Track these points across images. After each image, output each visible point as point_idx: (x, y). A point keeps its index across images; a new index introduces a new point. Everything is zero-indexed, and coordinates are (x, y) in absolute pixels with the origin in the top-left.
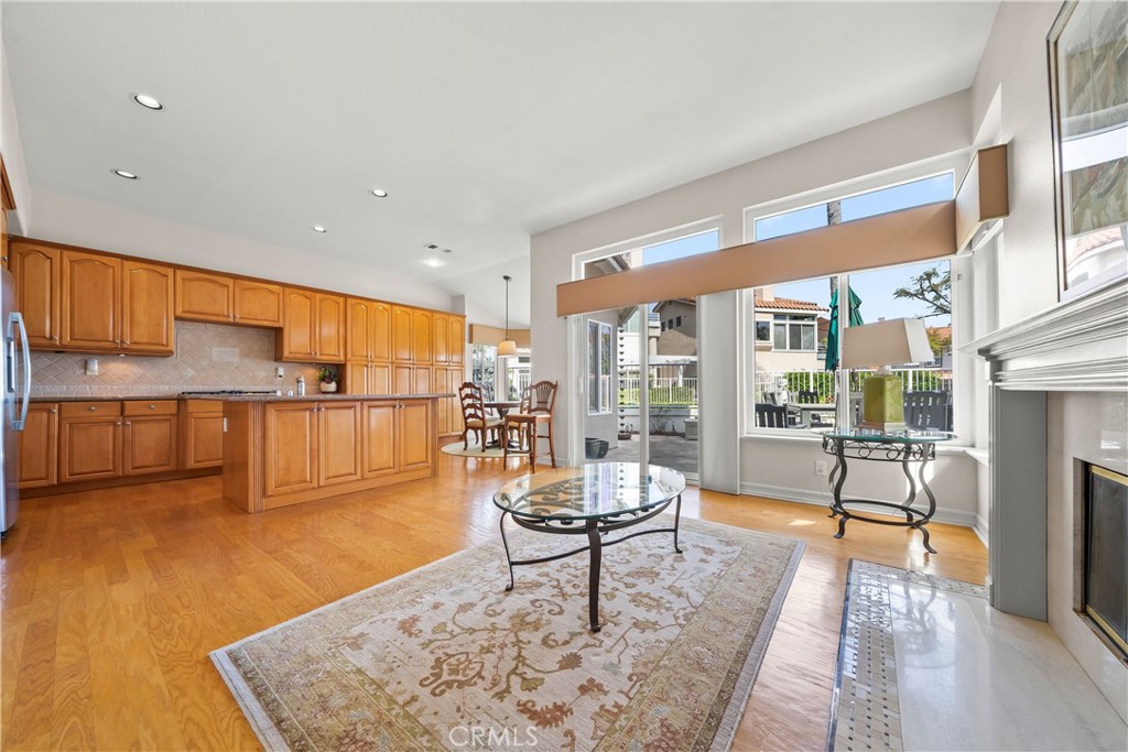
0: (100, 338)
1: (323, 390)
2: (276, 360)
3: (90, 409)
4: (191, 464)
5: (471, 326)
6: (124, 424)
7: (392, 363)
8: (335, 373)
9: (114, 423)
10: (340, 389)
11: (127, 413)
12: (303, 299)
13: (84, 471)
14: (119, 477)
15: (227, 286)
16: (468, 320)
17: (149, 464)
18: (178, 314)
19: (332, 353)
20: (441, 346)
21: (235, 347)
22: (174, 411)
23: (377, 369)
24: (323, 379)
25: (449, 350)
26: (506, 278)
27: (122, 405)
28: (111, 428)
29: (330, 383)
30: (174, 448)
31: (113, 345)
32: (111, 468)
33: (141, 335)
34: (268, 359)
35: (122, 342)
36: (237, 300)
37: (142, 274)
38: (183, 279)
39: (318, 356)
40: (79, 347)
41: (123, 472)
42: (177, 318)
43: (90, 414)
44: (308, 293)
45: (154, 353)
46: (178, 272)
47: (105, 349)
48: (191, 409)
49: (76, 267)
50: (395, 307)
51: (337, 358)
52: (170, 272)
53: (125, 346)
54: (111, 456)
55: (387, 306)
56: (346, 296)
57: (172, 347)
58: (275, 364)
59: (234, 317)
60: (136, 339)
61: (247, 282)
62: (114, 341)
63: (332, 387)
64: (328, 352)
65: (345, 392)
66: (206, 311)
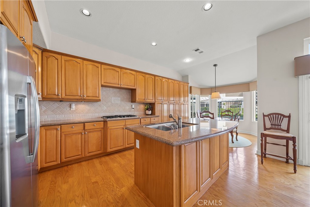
0: (75, 95)
1: (147, 114)
2: (132, 102)
3: (72, 127)
4: (109, 150)
5: (191, 87)
6: (85, 133)
7: (168, 102)
8: (151, 107)
9: (81, 133)
10: (153, 113)
11: (86, 128)
12: (142, 77)
13: (70, 156)
14: (83, 157)
15: (118, 72)
16: (190, 85)
17: (93, 151)
18: (103, 84)
19: (150, 100)
20: (182, 95)
21: (118, 97)
22: (102, 127)
23: (164, 105)
24: (147, 109)
25: (184, 96)
26: (215, 65)
27: (84, 125)
28: (80, 135)
29: (149, 111)
30: (102, 143)
31: (80, 98)
32: (80, 154)
33: (89, 93)
34: (129, 102)
35: (83, 96)
36: (122, 78)
37: (90, 66)
38: (104, 69)
39: (147, 100)
40: (68, 99)
41: (85, 156)
42: (102, 86)
43: (72, 129)
44: (144, 75)
45: (94, 100)
46: (102, 66)
47: (77, 99)
48: (109, 125)
49: (67, 63)
50: (169, 80)
51: (152, 101)
52: (99, 65)
53: (84, 98)
54: (80, 148)
55: (167, 80)
56: (155, 76)
57: (101, 98)
58: (132, 104)
59: (121, 84)
60: (88, 95)
61: (124, 70)
62: (80, 96)
63: (150, 112)
64: (150, 99)
65: (155, 115)
66: (112, 82)
